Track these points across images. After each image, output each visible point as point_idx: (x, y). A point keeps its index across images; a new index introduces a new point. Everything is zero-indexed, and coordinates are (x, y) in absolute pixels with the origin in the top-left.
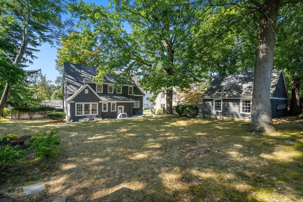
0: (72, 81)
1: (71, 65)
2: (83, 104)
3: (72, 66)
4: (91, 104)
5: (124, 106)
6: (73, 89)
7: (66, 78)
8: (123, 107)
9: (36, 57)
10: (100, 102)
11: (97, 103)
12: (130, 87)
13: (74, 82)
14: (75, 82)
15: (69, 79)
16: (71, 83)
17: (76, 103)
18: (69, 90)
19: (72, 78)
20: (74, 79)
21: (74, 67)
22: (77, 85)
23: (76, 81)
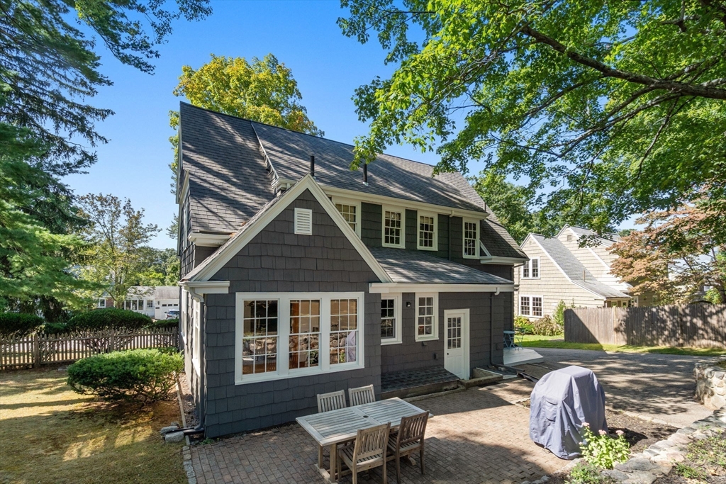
0: (219, 182)
1: (214, 116)
2: (284, 299)
3: (219, 122)
4: (326, 299)
5: (467, 311)
6: (221, 219)
7: (188, 167)
8: (464, 314)
9: (101, 138)
10: (374, 288)
11: (359, 296)
12: (469, 221)
13: (226, 185)
14: (233, 188)
15: (200, 173)
16: (212, 188)
17: (242, 298)
18: (202, 225)
19: (217, 167)
20: (225, 171)
21: (229, 128)
22: (243, 201)
23: (234, 184)
